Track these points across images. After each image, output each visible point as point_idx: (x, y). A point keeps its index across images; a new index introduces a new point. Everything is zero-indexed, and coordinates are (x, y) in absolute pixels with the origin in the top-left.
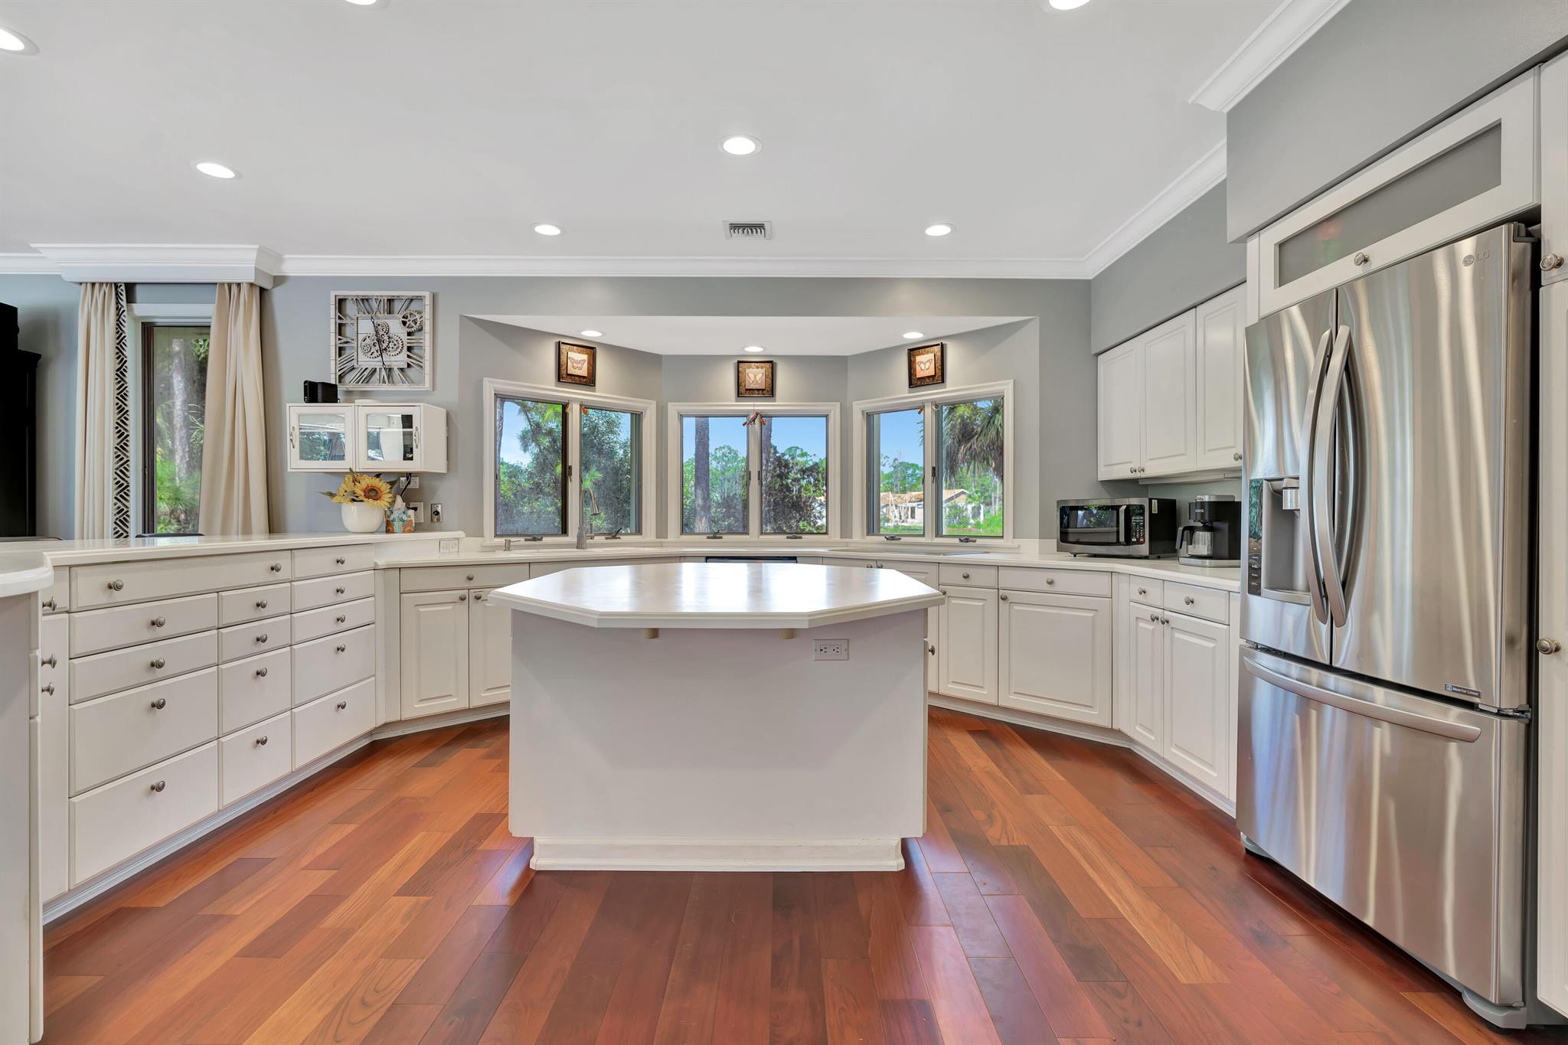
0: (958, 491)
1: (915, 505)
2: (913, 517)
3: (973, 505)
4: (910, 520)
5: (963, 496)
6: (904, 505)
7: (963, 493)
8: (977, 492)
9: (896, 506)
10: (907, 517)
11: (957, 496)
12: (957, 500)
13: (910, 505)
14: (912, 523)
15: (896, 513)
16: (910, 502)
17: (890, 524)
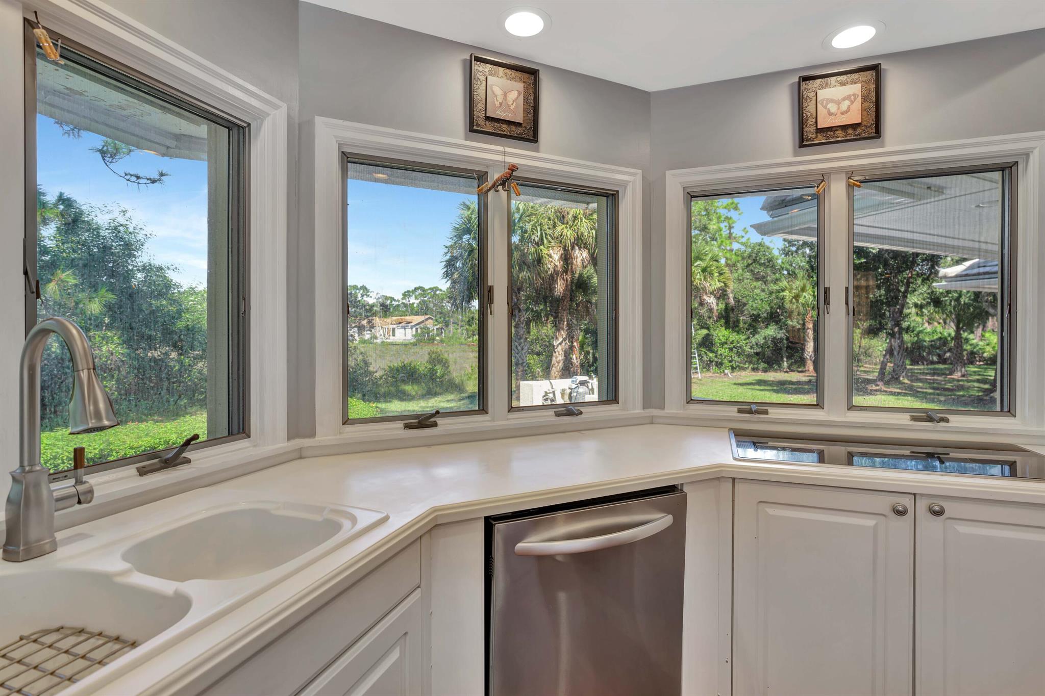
0: (427, 317)
1: (394, 326)
2: (394, 335)
3: (438, 327)
4: (391, 337)
5: (430, 320)
6: (387, 327)
7: (430, 318)
8: (440, 318)
9: (382, 327)
10: (390, 336)
11: (427, 320)
12: (426, 323)
13: (392, 326)
14: (393, 339)
15: (381, 332)
16: (391, 324)
17: (378, 341)
